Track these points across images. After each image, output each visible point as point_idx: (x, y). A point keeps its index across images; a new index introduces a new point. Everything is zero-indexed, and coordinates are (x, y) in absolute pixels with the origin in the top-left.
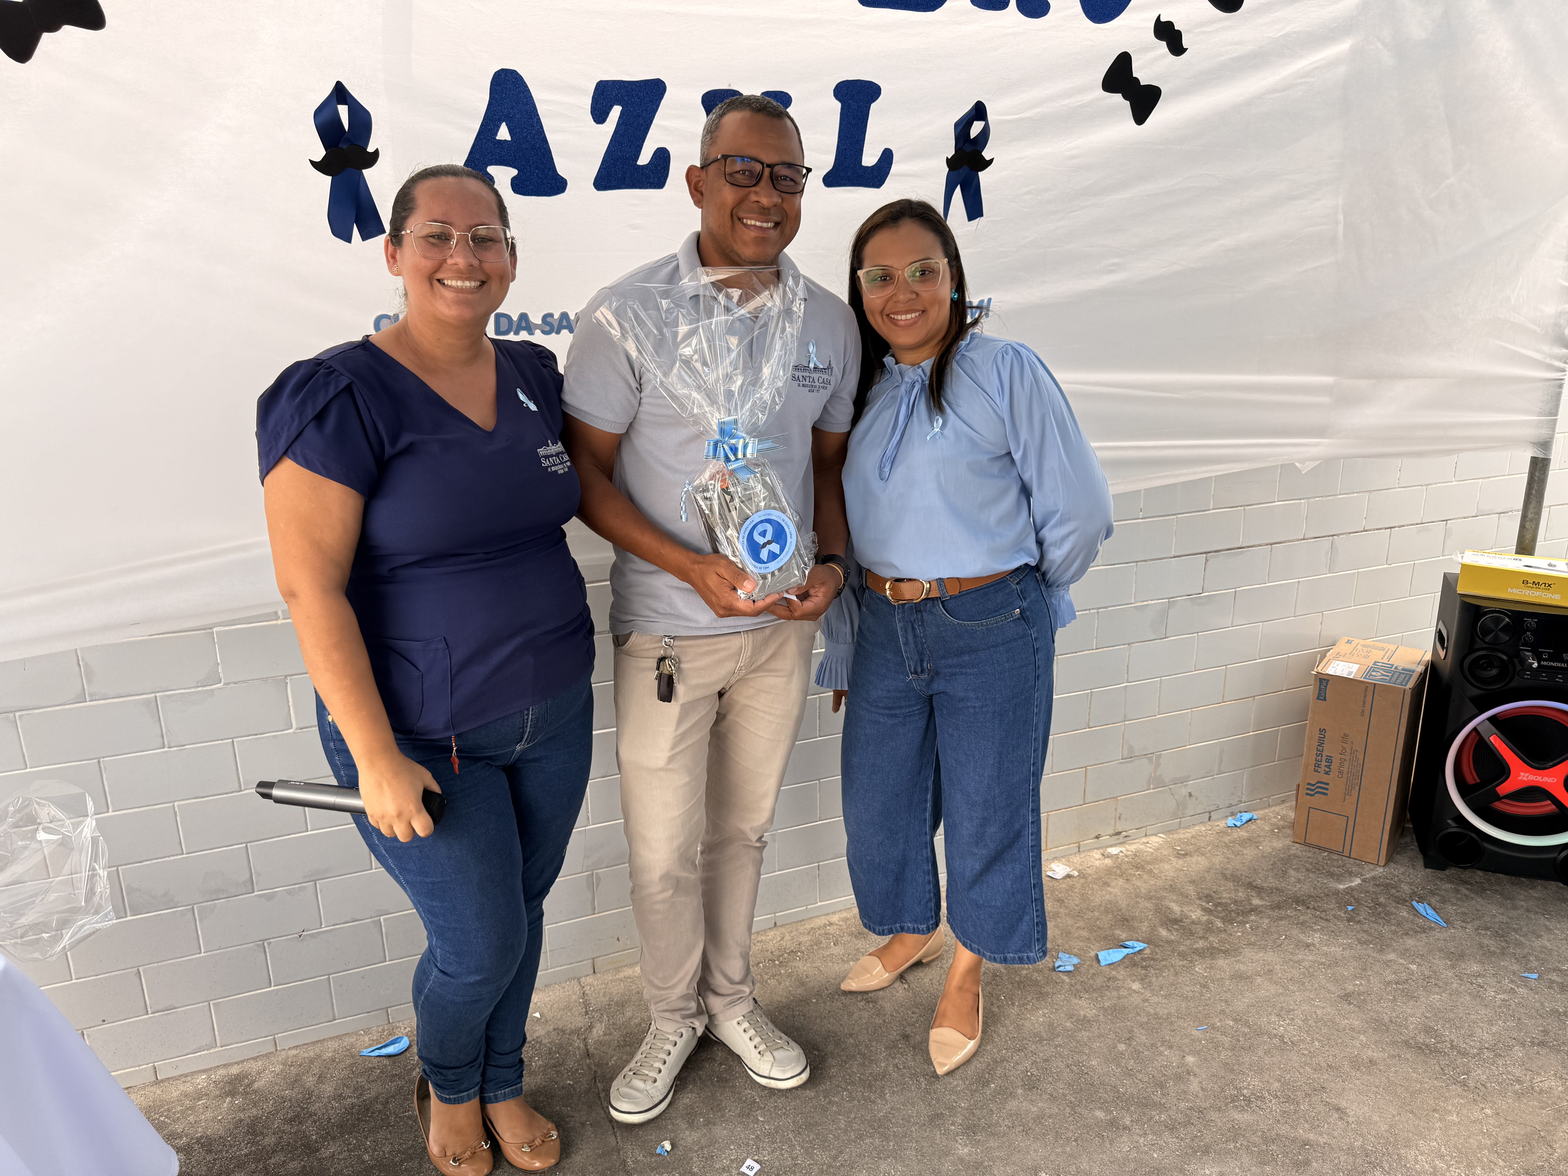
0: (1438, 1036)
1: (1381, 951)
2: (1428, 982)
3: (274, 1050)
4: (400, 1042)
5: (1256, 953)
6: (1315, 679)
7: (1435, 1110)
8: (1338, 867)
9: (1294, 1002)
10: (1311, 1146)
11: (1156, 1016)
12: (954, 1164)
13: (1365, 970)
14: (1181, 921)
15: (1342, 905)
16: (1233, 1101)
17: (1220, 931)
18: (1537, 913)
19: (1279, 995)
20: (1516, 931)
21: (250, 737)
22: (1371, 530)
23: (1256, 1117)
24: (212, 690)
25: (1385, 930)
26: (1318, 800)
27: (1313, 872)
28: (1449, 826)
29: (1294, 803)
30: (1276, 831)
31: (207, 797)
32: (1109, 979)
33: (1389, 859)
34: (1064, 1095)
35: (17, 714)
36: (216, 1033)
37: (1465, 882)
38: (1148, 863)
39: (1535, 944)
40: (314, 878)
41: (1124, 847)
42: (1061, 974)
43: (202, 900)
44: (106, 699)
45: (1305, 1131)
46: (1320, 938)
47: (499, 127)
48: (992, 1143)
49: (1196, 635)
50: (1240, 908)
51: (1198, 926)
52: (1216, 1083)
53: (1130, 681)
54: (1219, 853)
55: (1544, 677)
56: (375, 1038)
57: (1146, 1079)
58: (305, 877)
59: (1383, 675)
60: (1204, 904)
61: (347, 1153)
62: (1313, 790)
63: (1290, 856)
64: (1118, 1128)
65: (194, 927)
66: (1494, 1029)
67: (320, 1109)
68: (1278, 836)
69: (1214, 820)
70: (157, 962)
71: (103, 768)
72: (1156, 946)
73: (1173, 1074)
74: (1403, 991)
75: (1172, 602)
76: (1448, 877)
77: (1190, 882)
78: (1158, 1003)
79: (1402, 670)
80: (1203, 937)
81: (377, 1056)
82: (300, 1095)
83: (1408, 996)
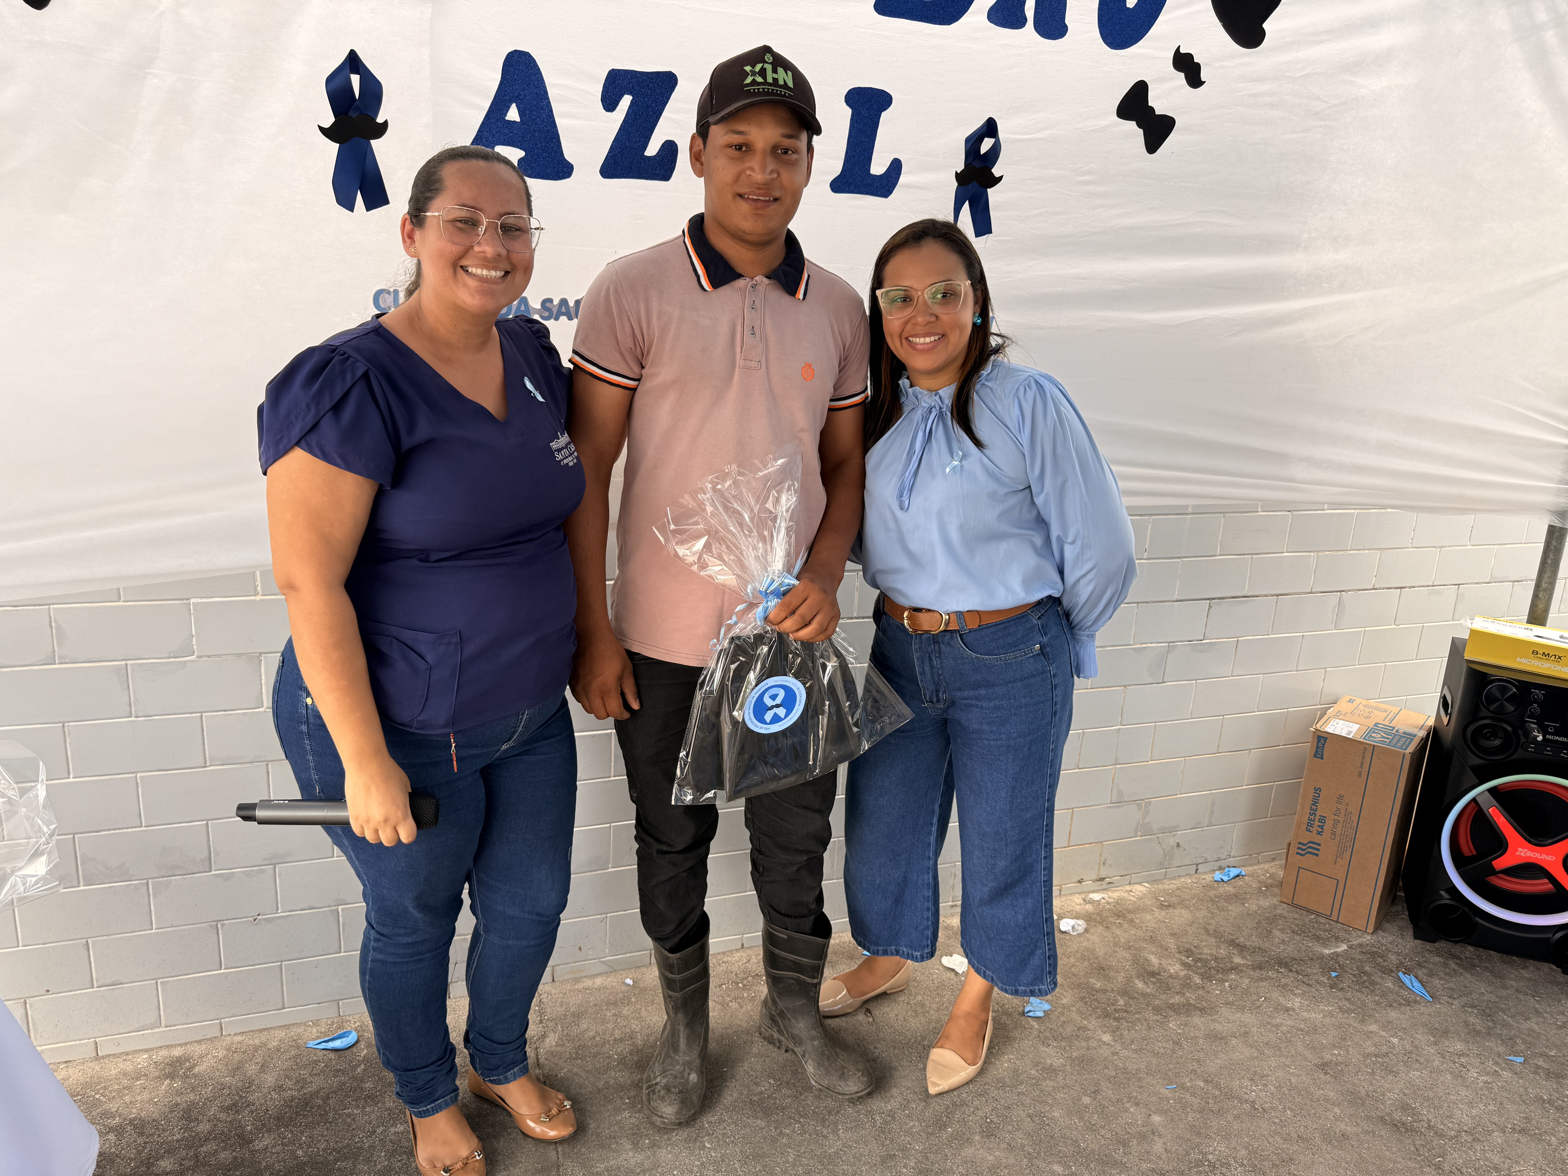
0: (1415, 1113)
1: (1363, 1021)
2: (1409, 1058)
3: (219, 1034)
4: (348, 1036)
5: (1233, 1013)
6: (1314, 736)
8: (1325, 931)
9: (1269, 1067)
11: (1125, 1071)
13: (1344, 1039)
14: (1159, 974)
15: (1326, 970)
16: (1197, 1166)
17: (1198, 987)
18: (1527, 994)
19: (1253, 1059)
20: (1504, 1011)
21: (219, 713)
22: (1380, 589)
24: (185, 662)
25: (1369, 1000)
26: (1308, 861)
27: (1298, 934)
28: (1442, 898)
29: (1284, 861)
30: (1264, 889)
31: (171, 770)
32: (1079, 1028)
33: (1378, 927)
34: (1023, 1146)
36: (162, 1012)
37: (1454, 957)
38: (1130, 912)
39: (1523, 1026)
40: (274, 862)
41: (1106, 893)
42: (1030, 1019)
43: (157, 876)
44: (76, 663)
46: (1301, 1003)
47: (508, 108)
49: (1194, 682)
50: (1220, 965)
51: (1176, 981)
52: (1181, 1145)
53: (1124, 723)
54: (1203, 908)
55: (1548, 751)
56: (323, 1030)
57: (1109, 1136)
58: (265, 860)
59: (1383, 737)
60: (1183, 958)
61: (280, 1147)
62: (1304, 850)
63: (1275, 916)
65: (147, 902)
66: (1474, 1112)
67: (258, 1100)
68: (1266, 895)
69: (1200, 873)
70: (107, 936)
71: (67, 732)
72: (1130, 998)
73: (1137, 1132)
74: (1382, 1064)
75: (1171, 646)
76: (1438, 949)
77: (1171, 934)
78: (1127, 1058)
79: (1404, 733)
80: (1180, 992)
81: (323, 1049)
82: (240, 1084)
83: (1388, 1070)
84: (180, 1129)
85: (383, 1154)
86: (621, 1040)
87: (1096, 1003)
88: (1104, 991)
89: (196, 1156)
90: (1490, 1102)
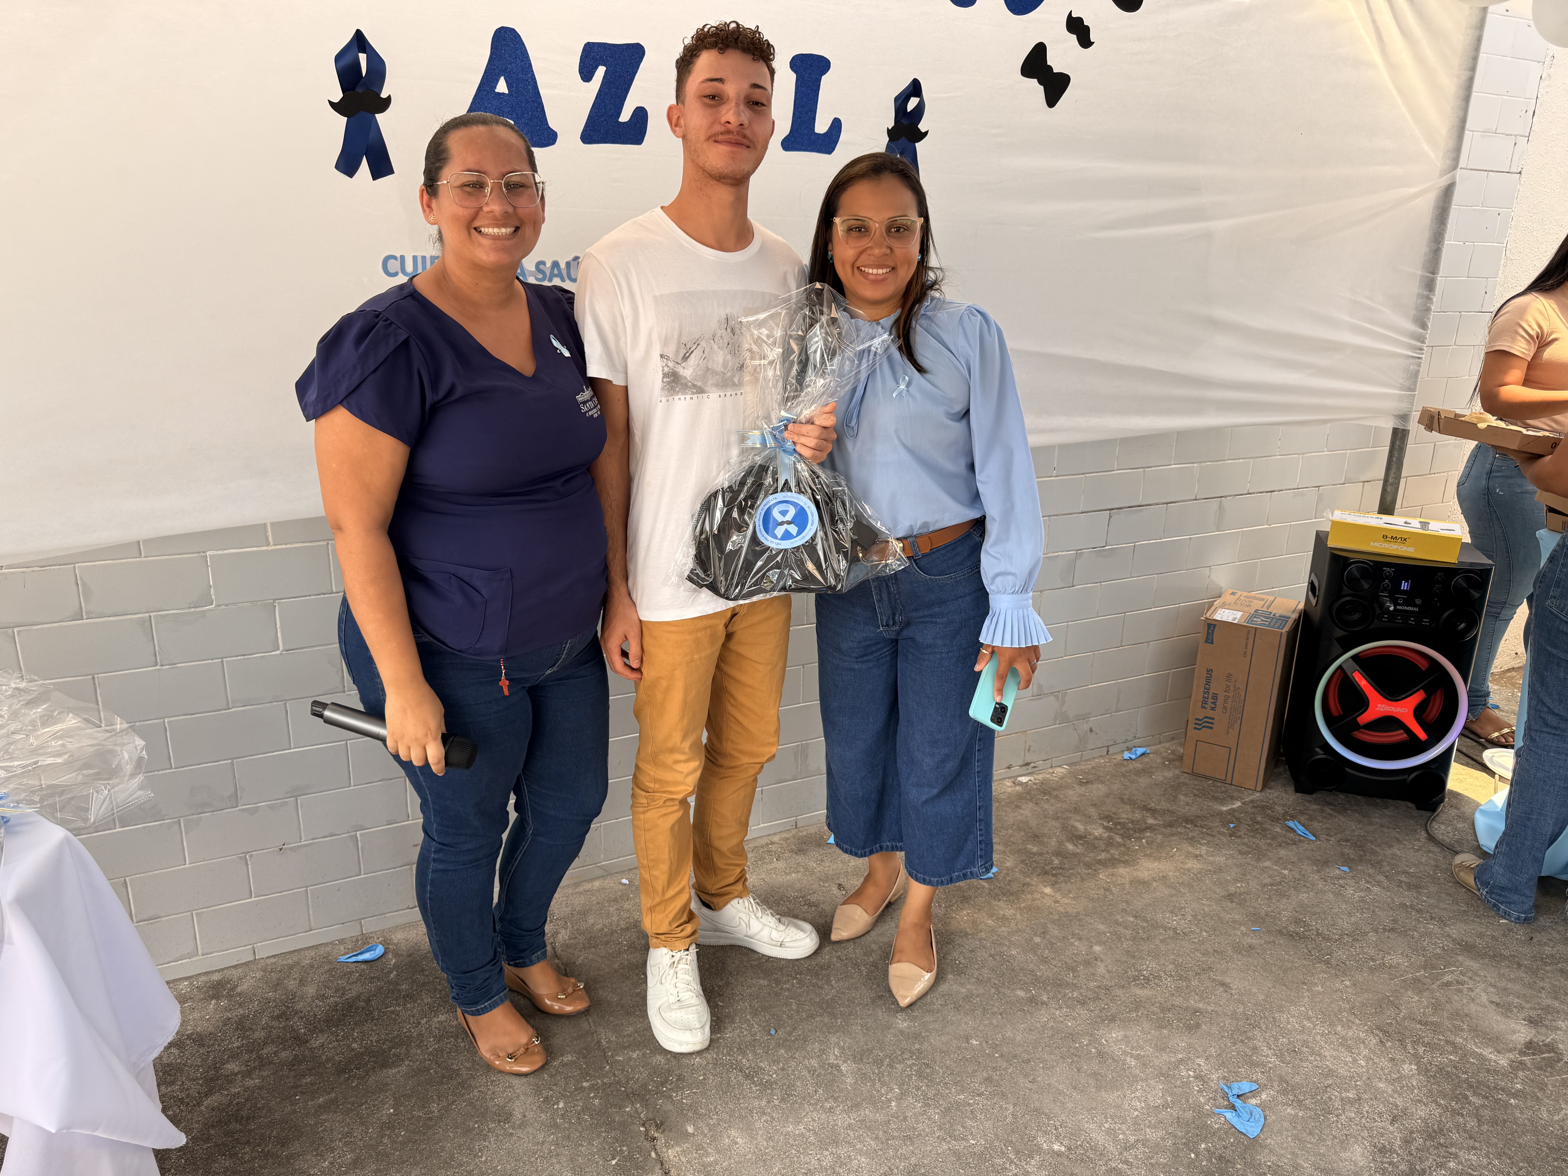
0: (1306, 925)
1: (1258, 860)
2: (1298, 884)
3: (253, 958)
4: (375, 950)
5: (1152, 862)
6: (1204, 625)
7: (1304, 983)
8: (1221, 793)
9: (1185, 901)
10: (1201, 1013)
11: (1067, 915)
12: (895, 1035)
13: (1244, 875)
14: (1085, 837)
15: (1225, 823)
16: (1135, 980)
17: (1120, 845)
18: (1390, 828)
19: (1172, 896)
20: (1372, 843)
21: (239, 658)
22: (1254, 493)
23: (1155, 992)
24: (204, 611)
25: (1262, 843)
26: (1204, 734)
27: (1199, 797)
28: (1318, 754)
29: (1183, 740)
30: (1167, 763)
31: (197, 714)
32: (1024, 885)
33: (1265, 786)
34: (989, 979)
35: (16, 630)
36: (198, 941)
37: (1330, 804)
38: (1054, 789)
39: (1388, 853)
40: (295, 794)
41: (1032, 776)
43: (188, 814)
44: (103, 617)
45: (1195, 1002)
46: (1207, 850)
47: (498, 80)
48: (928, 1018)
49: (1101, 583)
50: (1137, 826)
51: (1101, 842)
52: (1120, 966)
54: (1117, 782)
56: (350, 947)
57: (1060, 965)
58: (287, 793)
59: (1263, 620)
60: (1105, 823)
61: (336, 1043)
62: (1200, 725)
63: (1179, 784)
64: (1037, 1004)
65: (179, 839)
66: (1353, 919)
67: (305, 1008)
68: (1169, 767)
69: (1111, 754)
70: (144, 873)
71: (96, 684)
72: (1064, 858)
73: (1082, 960)
74: (1277, 890)
75: (1079, 554)
76: (1315, 799)
77: (1092, 805)
78: (1067, 904)
79: (1280, 616)
80: (1105, 850)
81: (354, 962)
82: (284, 996)
83: (1281, 895)
84: (238, 1038)
85: (432, 1039)
86: (627, 929)
87: (1034, 864)
88: (1041, 854)
89: (260, 1057)
90: (1365, 911)
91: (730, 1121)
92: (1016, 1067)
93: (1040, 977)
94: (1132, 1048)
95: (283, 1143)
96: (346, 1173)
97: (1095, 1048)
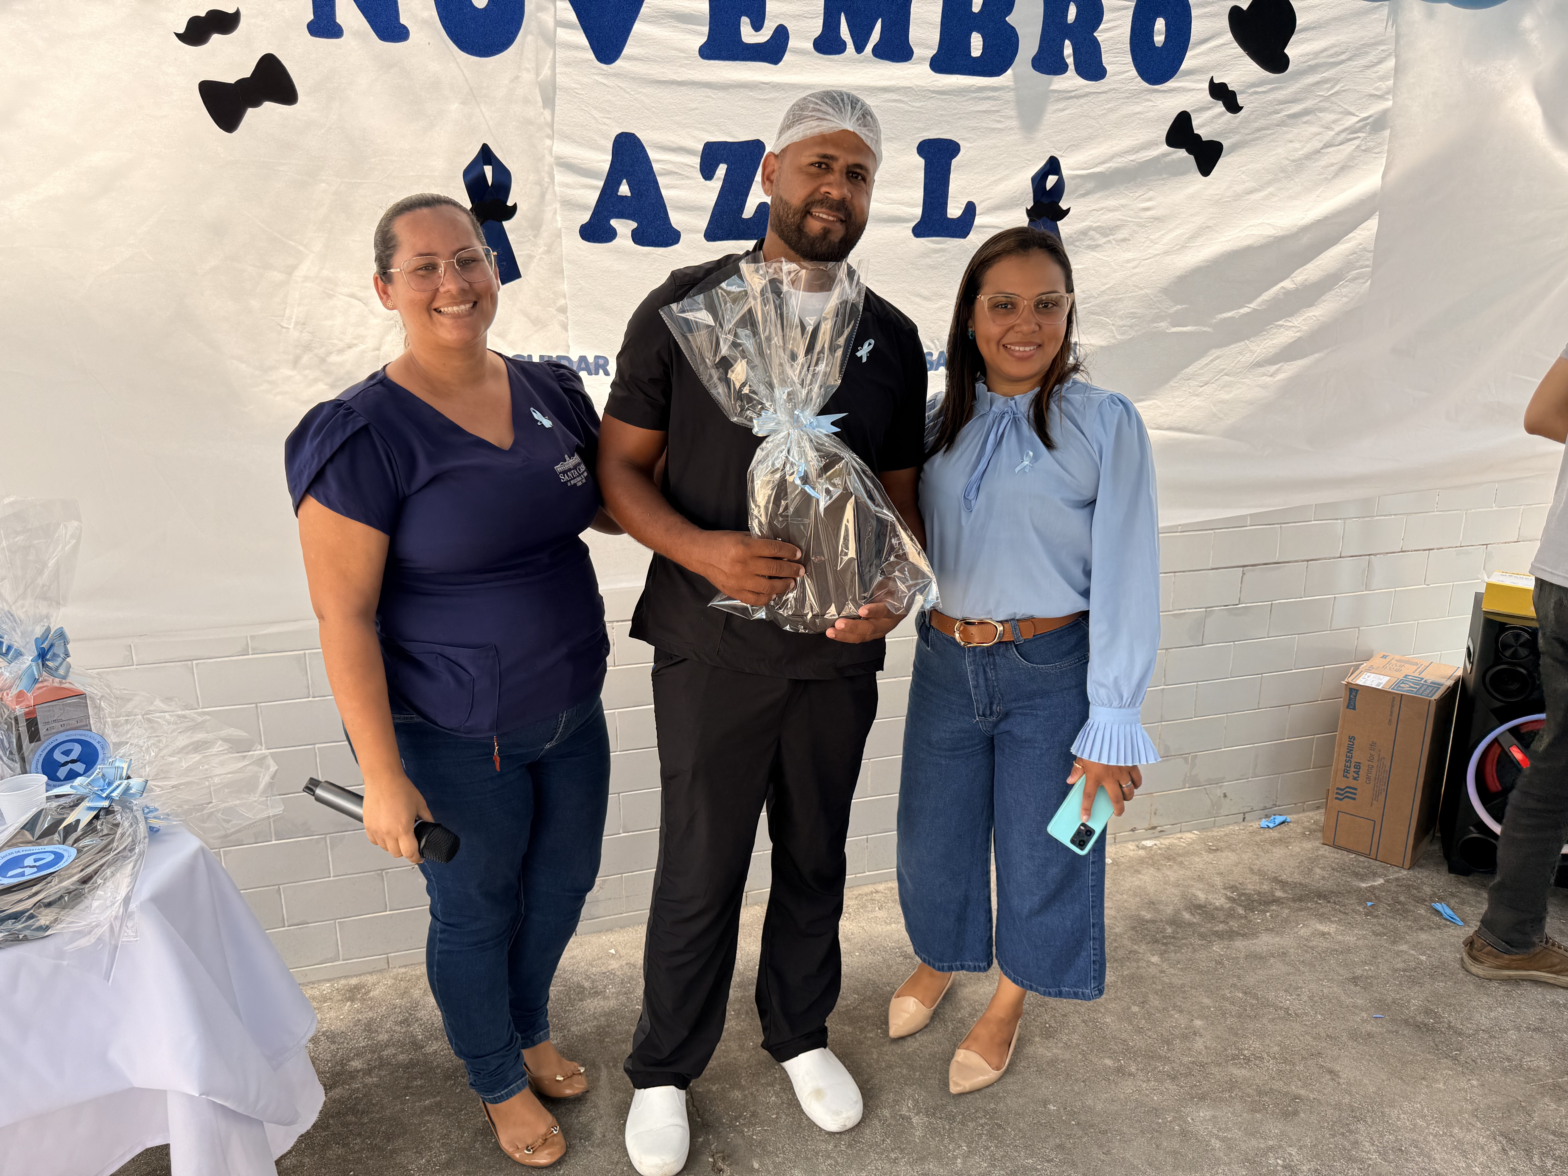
0: (1437, 1016)
1: (1394, 942)
2: (1434, 971)
3: (387, 967)
5: (1273, 937)
6: (1346, 690)
7: (1423, 1078)
8: (1363, 868)
9: (1303, 981)
10: (1301, 1100)
11: (1171, 985)
13: (1374, 957)
14: (1205, 907)
15: (1362, 901)
16: (1233, 1059)
17: (1241, 917)
19: (1289, 974)
22: (1408, 552)
23: (1253, 1074)
25: (1401, 925)
26: (1347, 804)
27: (1337, 871)
28: (1469, 832)
29: (1325, 808)
30: (1307, 833)
32: (1130, 952)
33: (1414, 864)
34: (1078, 1045)
36: (340, 948)
38: (1180, 855)
41: (1158, 840)
43: (333, 831)
45: (1297, 1087)
46: (1336, 928)
47: (620, 184)
49: (1232, 643)
50: (1263, 899)
51: (1221, 912)
52: (1219, 1043)
53: (1167, 684)
54: (1249, 851)
57: (1155, 1036)
59: (1411, 687)
60: (1229, 894)
63: (1317, 856)
64: (1124, 1074)
68: (1309, 838)
69: (1248, 822)
72: (1178, 927)
73: (1180, 1033)
74: (1410, 977)
75: (1208, 612)
76: (1471, 881)
77: (1218, 874)
78: (1173, 975)
79: (1432, 683)
80: (1224, 921)
82: (408, 1004)
83: (1414, 982)
84: (364, 1039)
87: (1146, 932)
88: (1153, 922)
89: (380, 1058)
90: (1508, 1006)
91: (795, 1161)
92: (1091, 1137)
93: (1132, 1048)
94: (1220, 1129)
95: (389, 1138)
96: (439, 1171)
97: (1179, 1125)
